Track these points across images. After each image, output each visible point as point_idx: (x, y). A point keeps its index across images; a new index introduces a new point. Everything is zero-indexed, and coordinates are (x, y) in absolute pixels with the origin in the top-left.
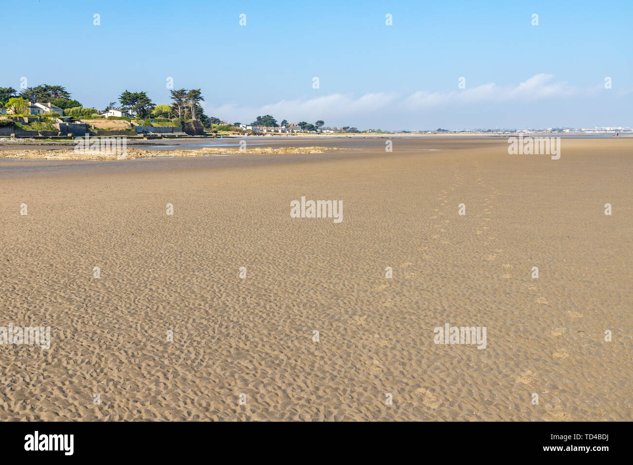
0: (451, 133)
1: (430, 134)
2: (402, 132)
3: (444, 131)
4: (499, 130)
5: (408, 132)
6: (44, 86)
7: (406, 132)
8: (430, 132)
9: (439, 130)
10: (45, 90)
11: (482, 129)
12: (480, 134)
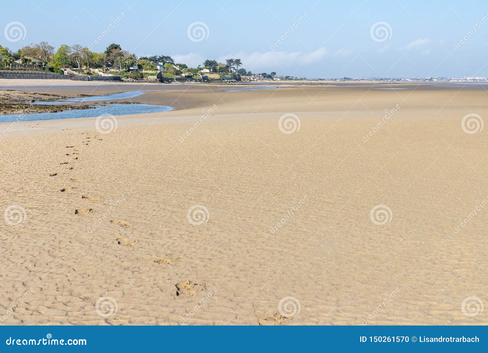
0: (354, 80)
1: (339, 81)
2: (319, 80)
3: (348, 79)
4: (389, 79)
5: (323, 80)
6: (162, 56)
7: (322, 80)
8: (339, 80)
9: (345, 78)
10: (162, 58)
11: (377, 77)
12: (374, 82)
